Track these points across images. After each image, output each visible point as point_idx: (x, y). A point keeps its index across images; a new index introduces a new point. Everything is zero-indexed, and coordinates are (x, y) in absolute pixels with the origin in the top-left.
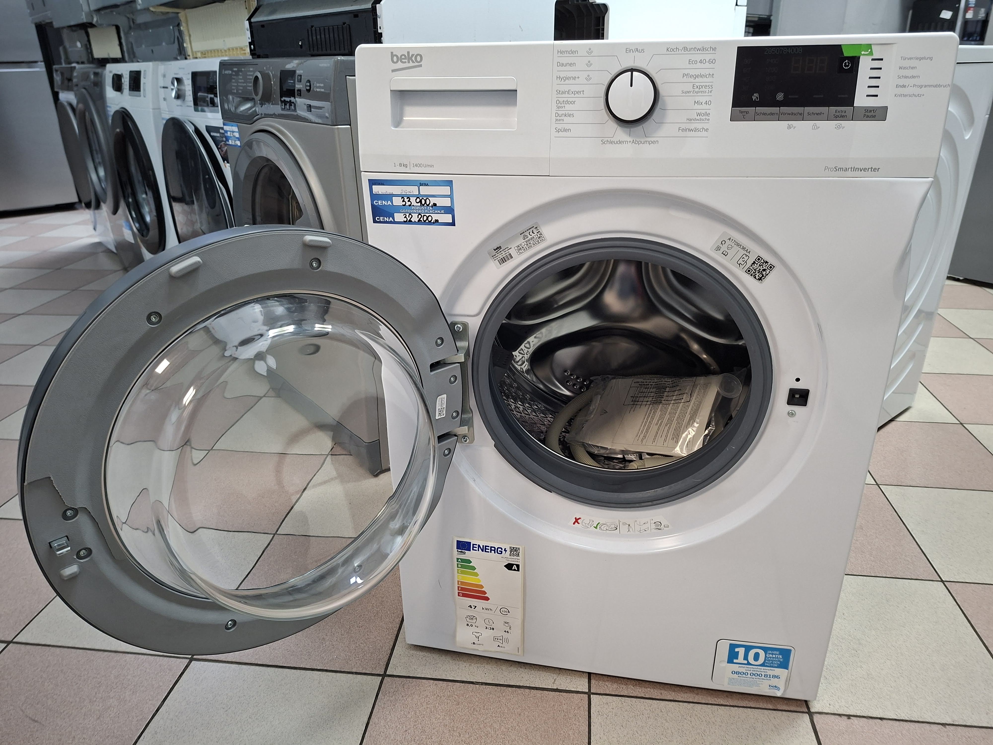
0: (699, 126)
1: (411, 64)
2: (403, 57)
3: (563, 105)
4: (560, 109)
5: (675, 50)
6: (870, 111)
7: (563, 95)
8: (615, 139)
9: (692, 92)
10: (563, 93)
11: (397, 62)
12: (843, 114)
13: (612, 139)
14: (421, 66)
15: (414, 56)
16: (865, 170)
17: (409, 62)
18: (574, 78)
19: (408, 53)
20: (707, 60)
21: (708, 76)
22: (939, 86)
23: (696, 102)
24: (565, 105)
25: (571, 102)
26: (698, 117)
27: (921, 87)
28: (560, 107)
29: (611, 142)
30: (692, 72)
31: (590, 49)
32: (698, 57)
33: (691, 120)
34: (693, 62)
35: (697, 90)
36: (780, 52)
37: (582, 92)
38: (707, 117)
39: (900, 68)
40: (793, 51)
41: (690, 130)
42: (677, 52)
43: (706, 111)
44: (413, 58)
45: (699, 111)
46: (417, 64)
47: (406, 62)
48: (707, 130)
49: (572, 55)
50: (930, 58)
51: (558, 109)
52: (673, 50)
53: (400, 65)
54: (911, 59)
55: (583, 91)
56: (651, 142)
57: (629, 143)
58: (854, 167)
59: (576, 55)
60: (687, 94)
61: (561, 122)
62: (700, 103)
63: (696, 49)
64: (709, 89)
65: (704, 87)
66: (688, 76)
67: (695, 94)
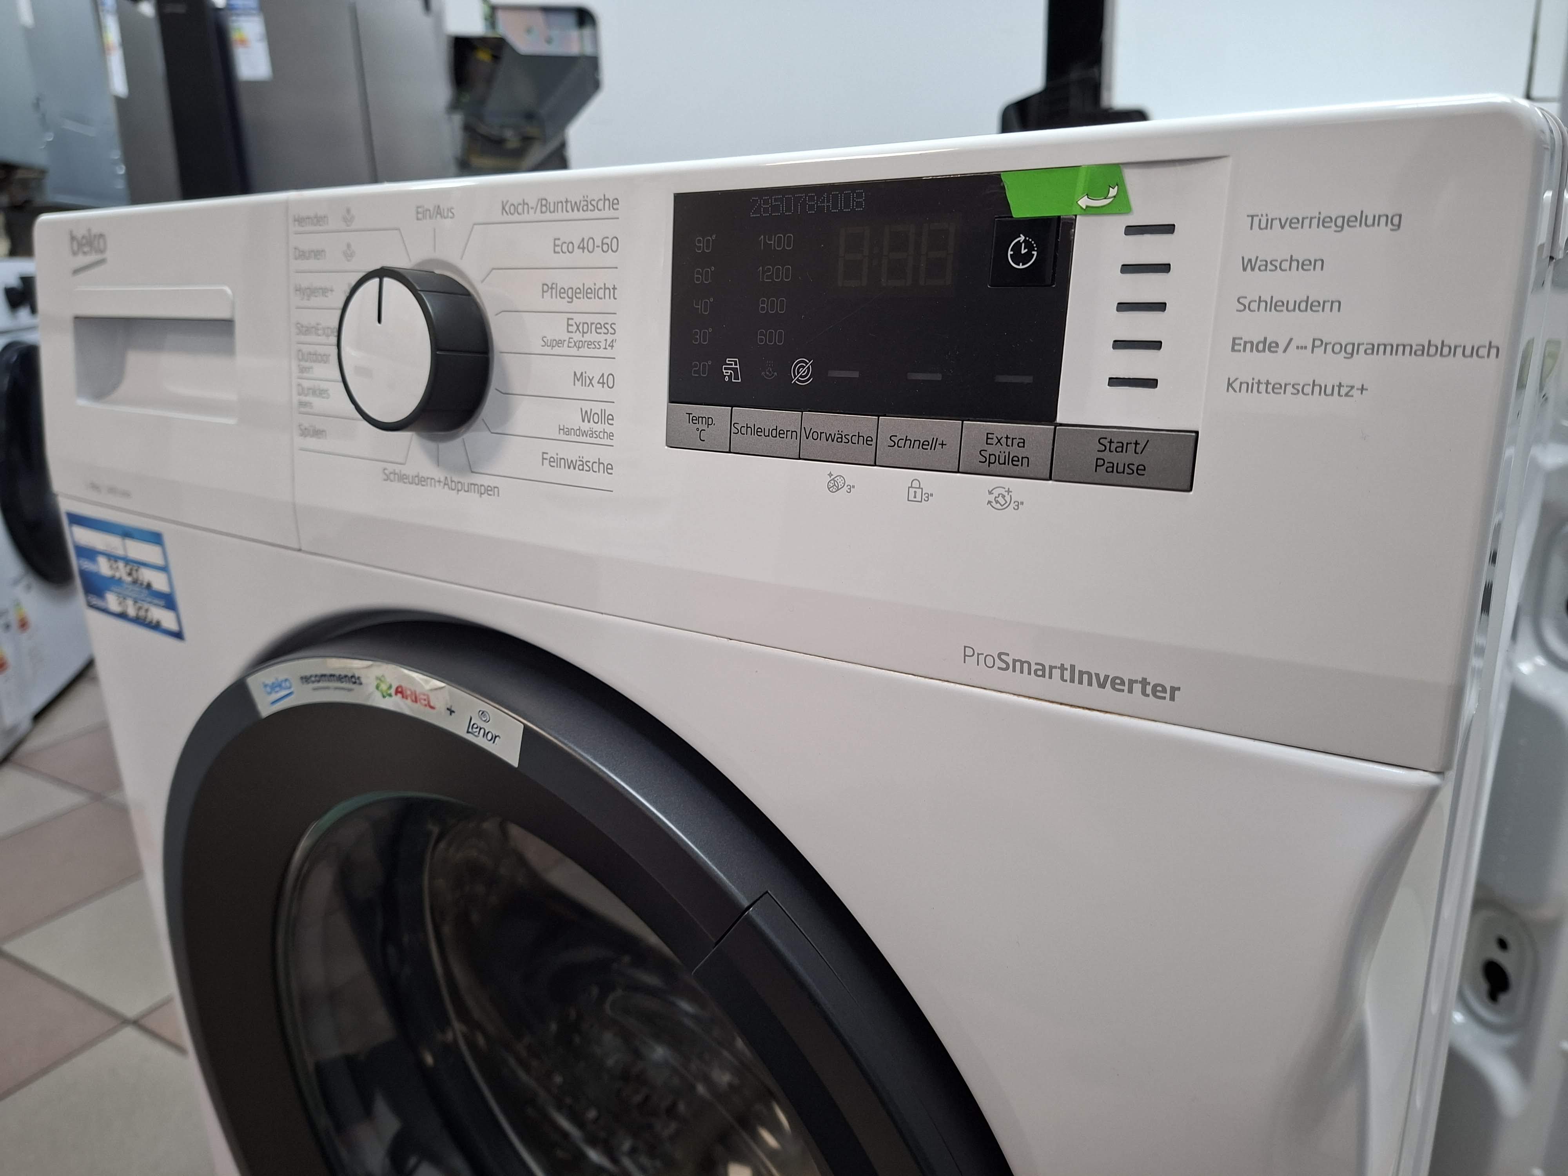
0: (590, 453)
4: (304, 375)
5: (520, 209)
6: (1122, 447)
7: (309, 338)
9: (566, 343)
10: (308, 331)
12: (1015, 451)
13: (404, 471)
14: (105, 261)
16: (1117, 683)
18: (324, 292)
20: (598, 242)
21: (601, 294)
22: (1444, 350)
23: (578, 375)
24: (313, 364)
26: (586, 426)
27: (1350, 350)
28: (305, 369)
29: (402, 478)
30: (565, 279)
31: (348, 211)
32: (574, 232)
33: (568, 432)
34: (565, 247)
35: (577, 336)
36: (796, 206)
38: (607, 428)
39: (1248, 265)
40: (835, 206)
41: (571, 465)
42: (525, 217)
45: (587, 406)
48: (608, 468)
49: (319, 227)
50: (1389, 220)
51: (301, 374)
52: (516, 209)
53: (81, 259)
54: (1293, 223)
56: (483, 491)
57: (434, 484)
58: (1074, 667)
59: (324, 228)
60: (556, 350)
61: (308, 410)
62: (588, 381)
63: (569, 204)
64: (605, 337)
65: (593, 326)
66: (554, 291)
67: (574, 351)
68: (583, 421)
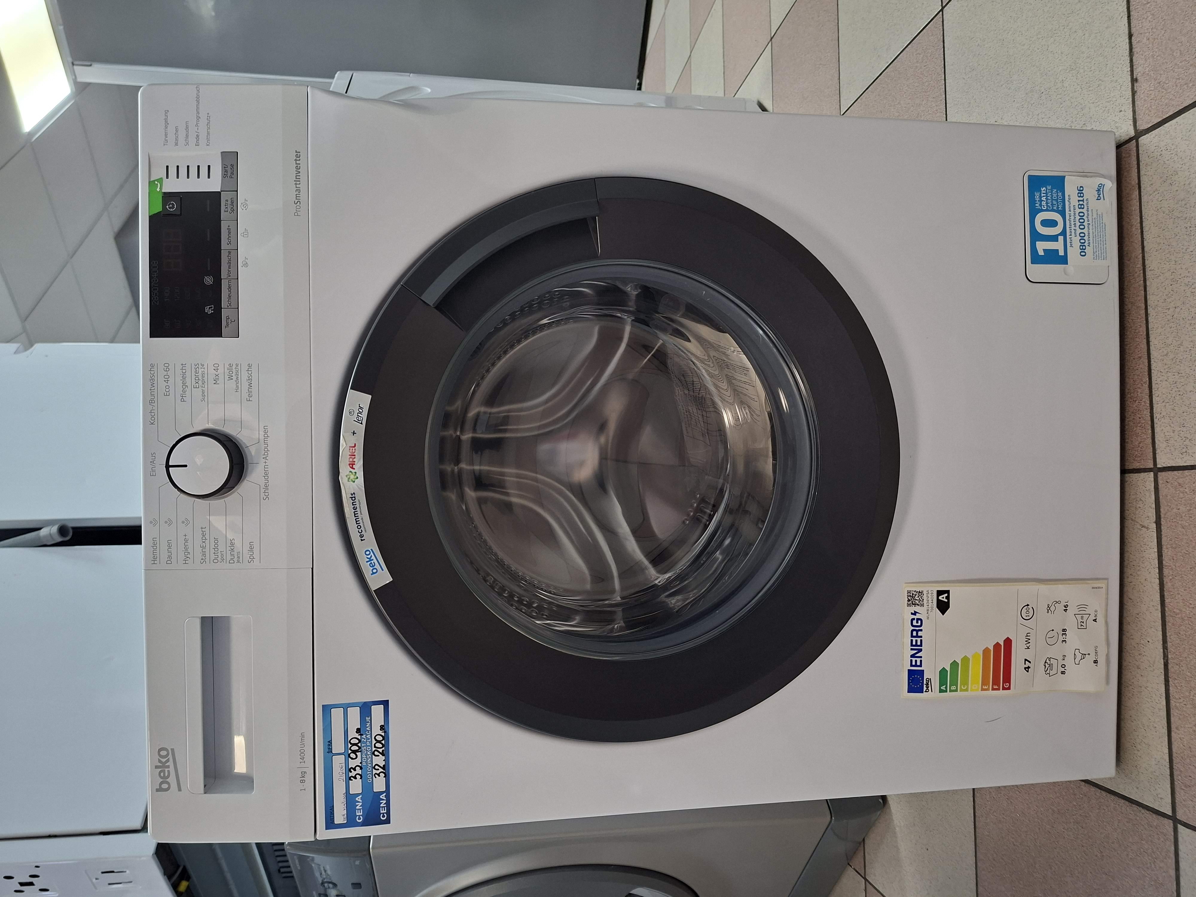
0: (245, 376)
1: (171, 763)
2: (162, 774)
3: (219, 554)
4: (225, 558)
5: (153, 414)
6: (226, 171)
7: (207, 554)
8: (262, 482)
9: (203, 389)
10: (204, 554)
11: (168, 783)
12: (229, 202)
13: (263, 486)
14: (173, 750)
15: (160, 759)
16: (298, 168)
17: (168, 767)
18: (186, 541)
19: (157, 767)
20: (165, 373)
21: (184, 371)
22: (198, 97)
23: (215, 382)
24: (219, 551)
25: (216, 544)
26: (234, 378)
27: (198, 118)
28: (222, 557)
29: (266, 487)
30: (179, 390)
31: (151, 522)
32: (162, 384)
33: (237, 387)
34: (167, 390)
35: (200, 382)
36: (155, 287)
37: (203, 530)
38: (234, 367)
39: (176, 144)
40: (156, 271)
41: (250, 385)
42: (156, 411)
43: (226, 369)
44: (164, 760)
45: (227, 377)
46: (170, 756)
47: (168, 771)
48: (250, 366)
49: (158, 545)
50: (166, 113)
51: (225, 561)
52: (153, 416)
53: (172, 780)
54: (166, 135)
56: (266, 436)
57: (266, 464)
58: (295, 181)
59: (158, 539)
60: (206, 394)
61: (241, 555)
62: (217, 377)
63: (152, 389)
64: (200, 368)
65: (196, 375)
66: (184, 395)
67: (206, 384)
68: (232, 379)
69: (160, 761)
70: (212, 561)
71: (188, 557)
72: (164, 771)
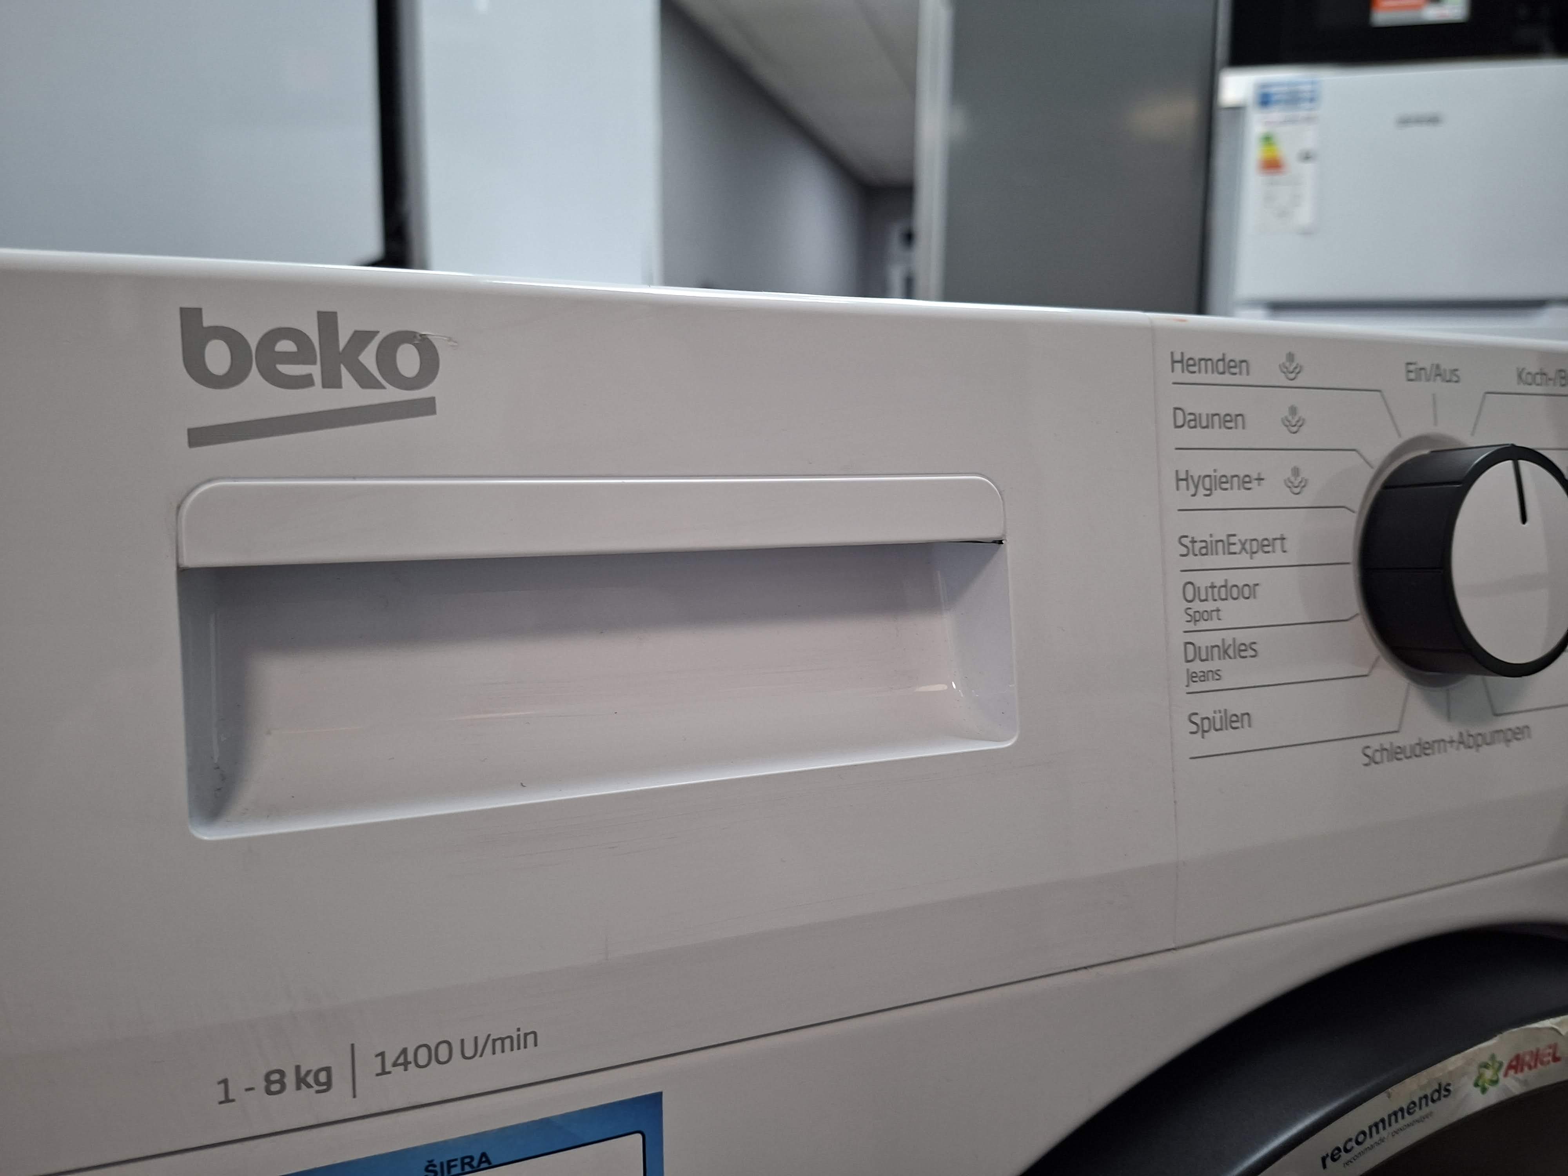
1: (350, 394)
2: (286, 346)
3: (1210, 606)
4: (1202, 625)
5: (1536, 379)
7: (1209, 561)
8: (1408, 738)
10: (1208, 548)
11: (235, 377)
13: (1399, 740)
14: (427, 407)
15: (373, 347)
17: (332, 381)
18: (1245, 482)
19: (324, 319)
24: (1219, 604)
25: (1241, 592)
28: (1201, 614)
29: (1396, 754)
31: (1291, 357)
37: (1278, 544)
44: (368, 358)
46: (391, 394)
47: (306, 381)
49: (1227, 378)
51: (1191, 626)
52: (1532, 379)
53: (255, 398)
55: (1283, 539)
56: (1510, 735)
57: (1451, 746)
59: (1246, 378)
61: (1211, 685)
69: (361, 338)
70: (1189, 577)
71: (1196, 487)
72: (304, 354)
